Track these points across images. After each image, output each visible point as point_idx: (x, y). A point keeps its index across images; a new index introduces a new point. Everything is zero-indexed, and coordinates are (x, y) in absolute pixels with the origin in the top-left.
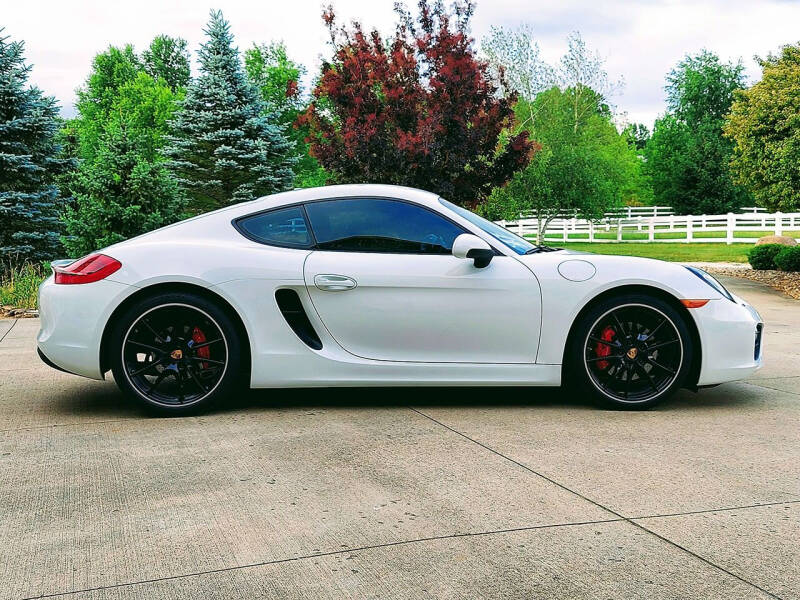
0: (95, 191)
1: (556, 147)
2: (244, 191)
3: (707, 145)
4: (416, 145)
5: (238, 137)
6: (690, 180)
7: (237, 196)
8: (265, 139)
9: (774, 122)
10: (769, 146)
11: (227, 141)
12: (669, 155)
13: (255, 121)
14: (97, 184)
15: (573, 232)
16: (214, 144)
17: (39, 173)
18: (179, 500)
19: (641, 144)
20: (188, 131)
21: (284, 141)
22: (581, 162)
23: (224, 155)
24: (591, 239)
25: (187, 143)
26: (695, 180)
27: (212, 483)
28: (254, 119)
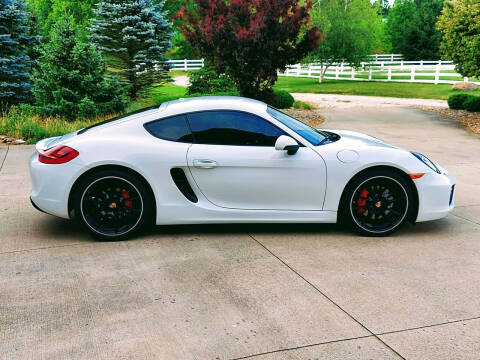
0: (51, 61)
1: (333, 21)
2: (142, 56)
3: (426, 16)
4: (248, 36)
5: (136, 21)
6: (414, 38)
7: (137, 58)
8: (154, 21)
9: (468, 25)
10: (464, 39)
11: (130, 23)
12: (402, 22)
13: (147, 11)
14: (52, 57)
15: (342, 73)
16: (122, 25)
17: (15, 45)
18: (122, 316)
19: (386, 12)
20: (105, 16)
21: (166, 23)
22: (348, 30)
23: (128, 32)
24: (353, 78)
25: (106, 24)
26: (418, 38)
27: (140, 301)
28: (146, 10)
